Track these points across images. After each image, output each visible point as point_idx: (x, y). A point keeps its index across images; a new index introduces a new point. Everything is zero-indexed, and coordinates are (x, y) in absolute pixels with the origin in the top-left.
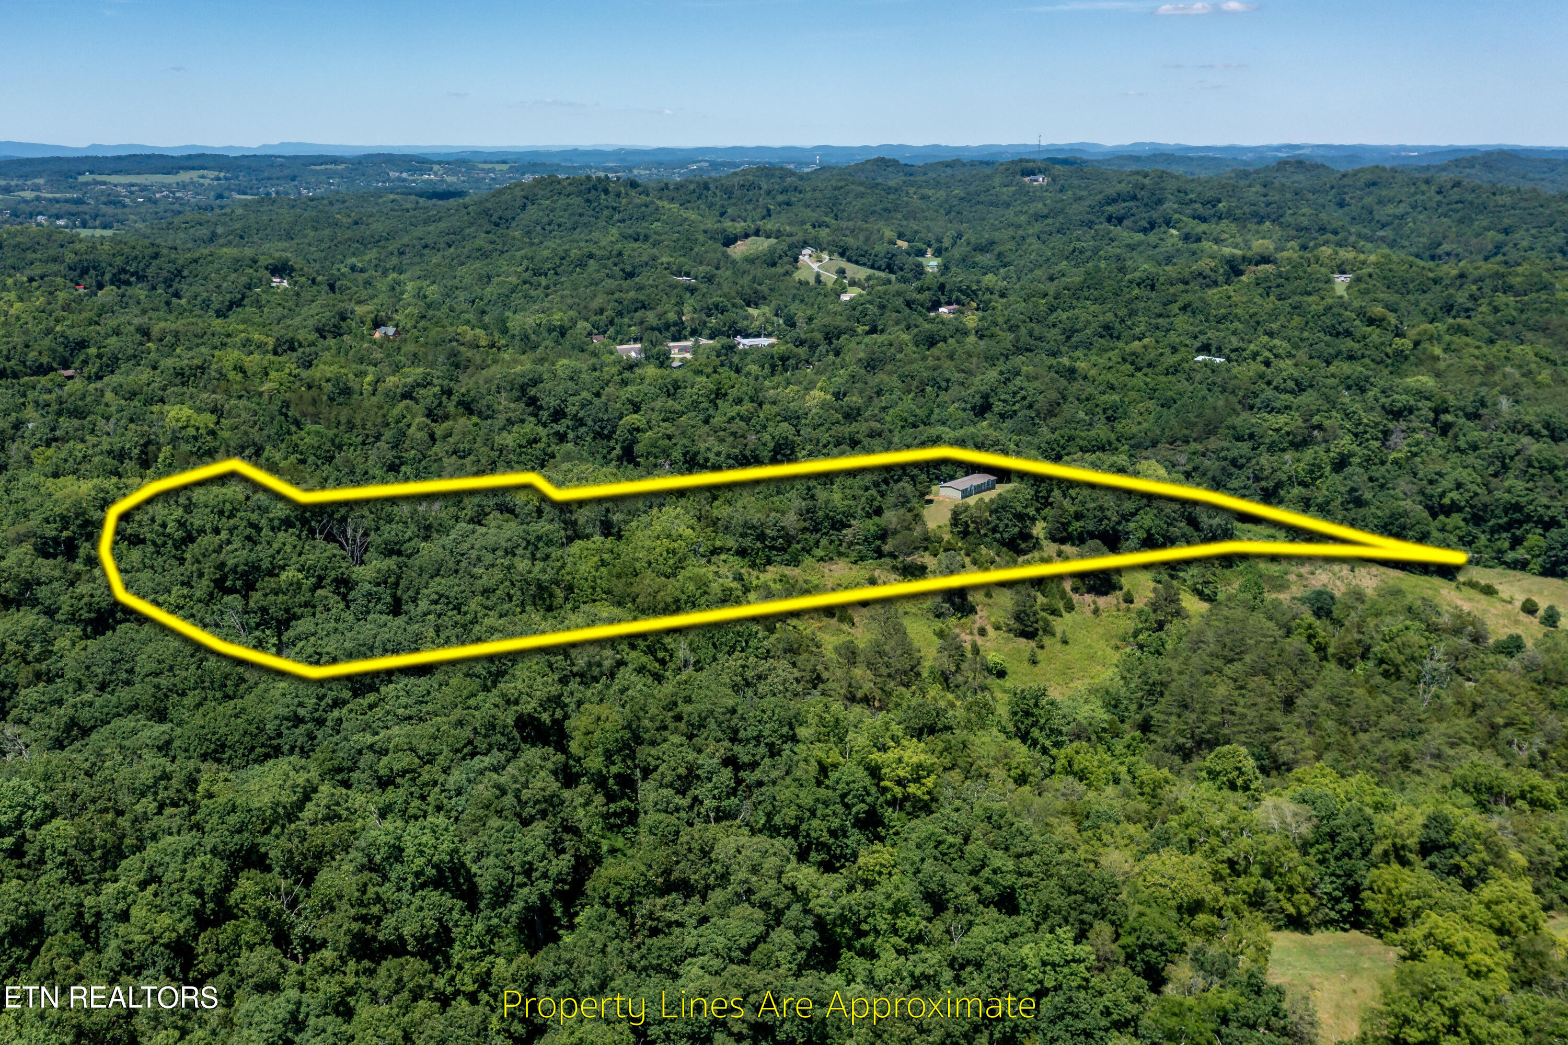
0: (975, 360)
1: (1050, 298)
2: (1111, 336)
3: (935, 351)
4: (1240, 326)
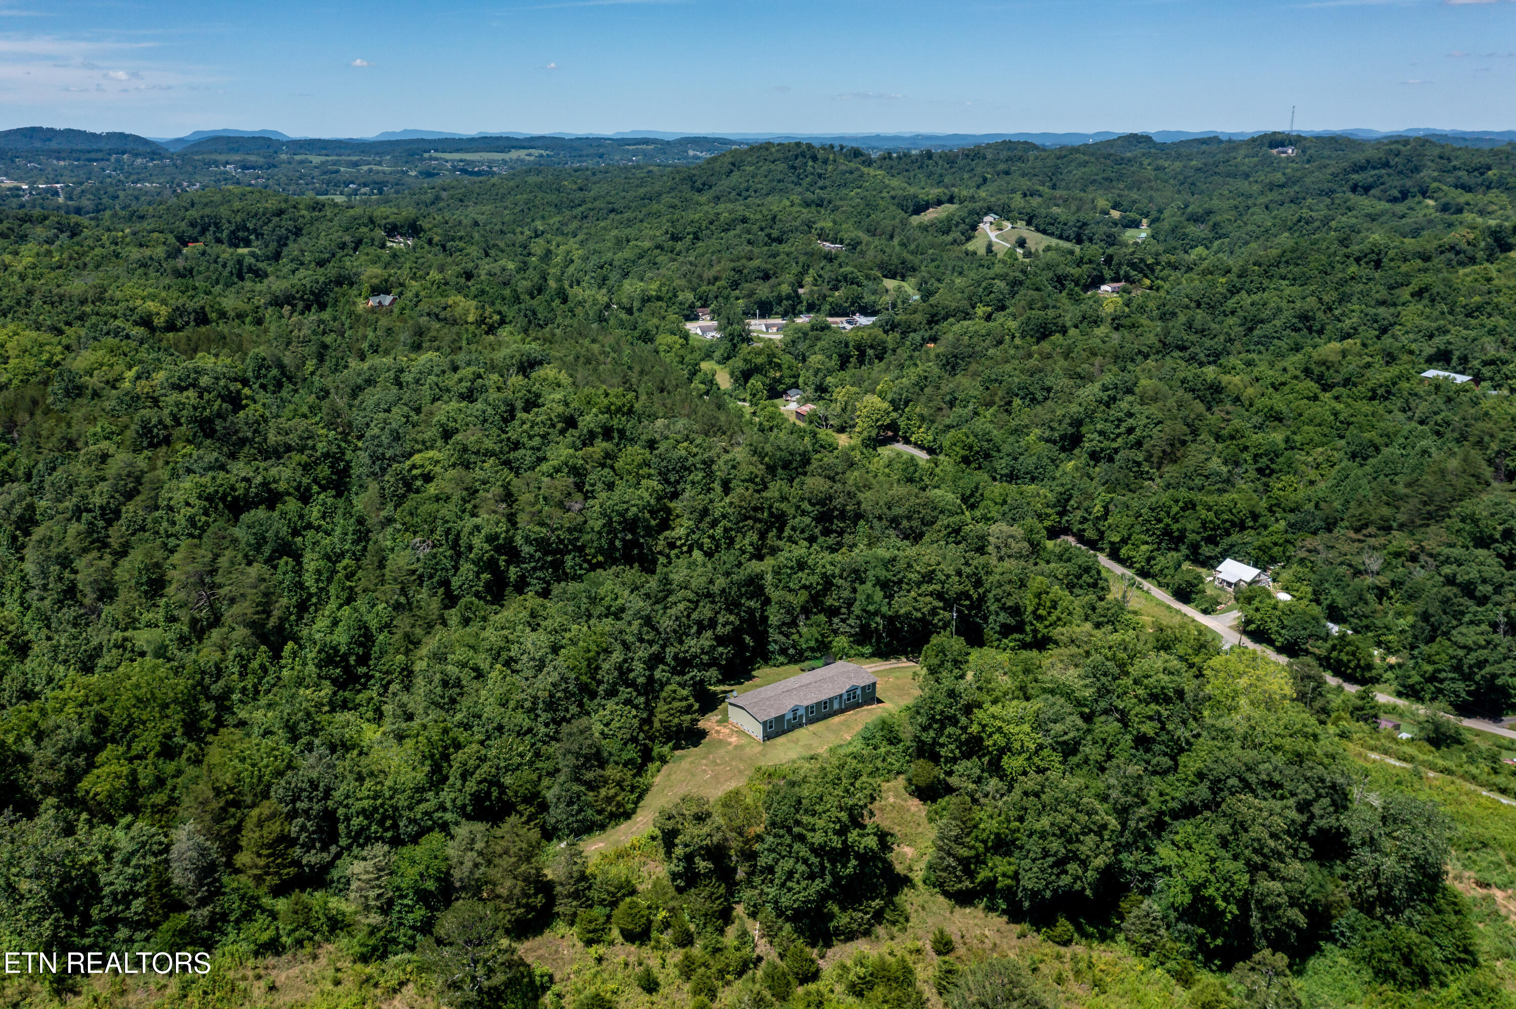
0: (1098, 360)
1: (1232, 276)
2: (1310, 329)
4: (1503, 322)
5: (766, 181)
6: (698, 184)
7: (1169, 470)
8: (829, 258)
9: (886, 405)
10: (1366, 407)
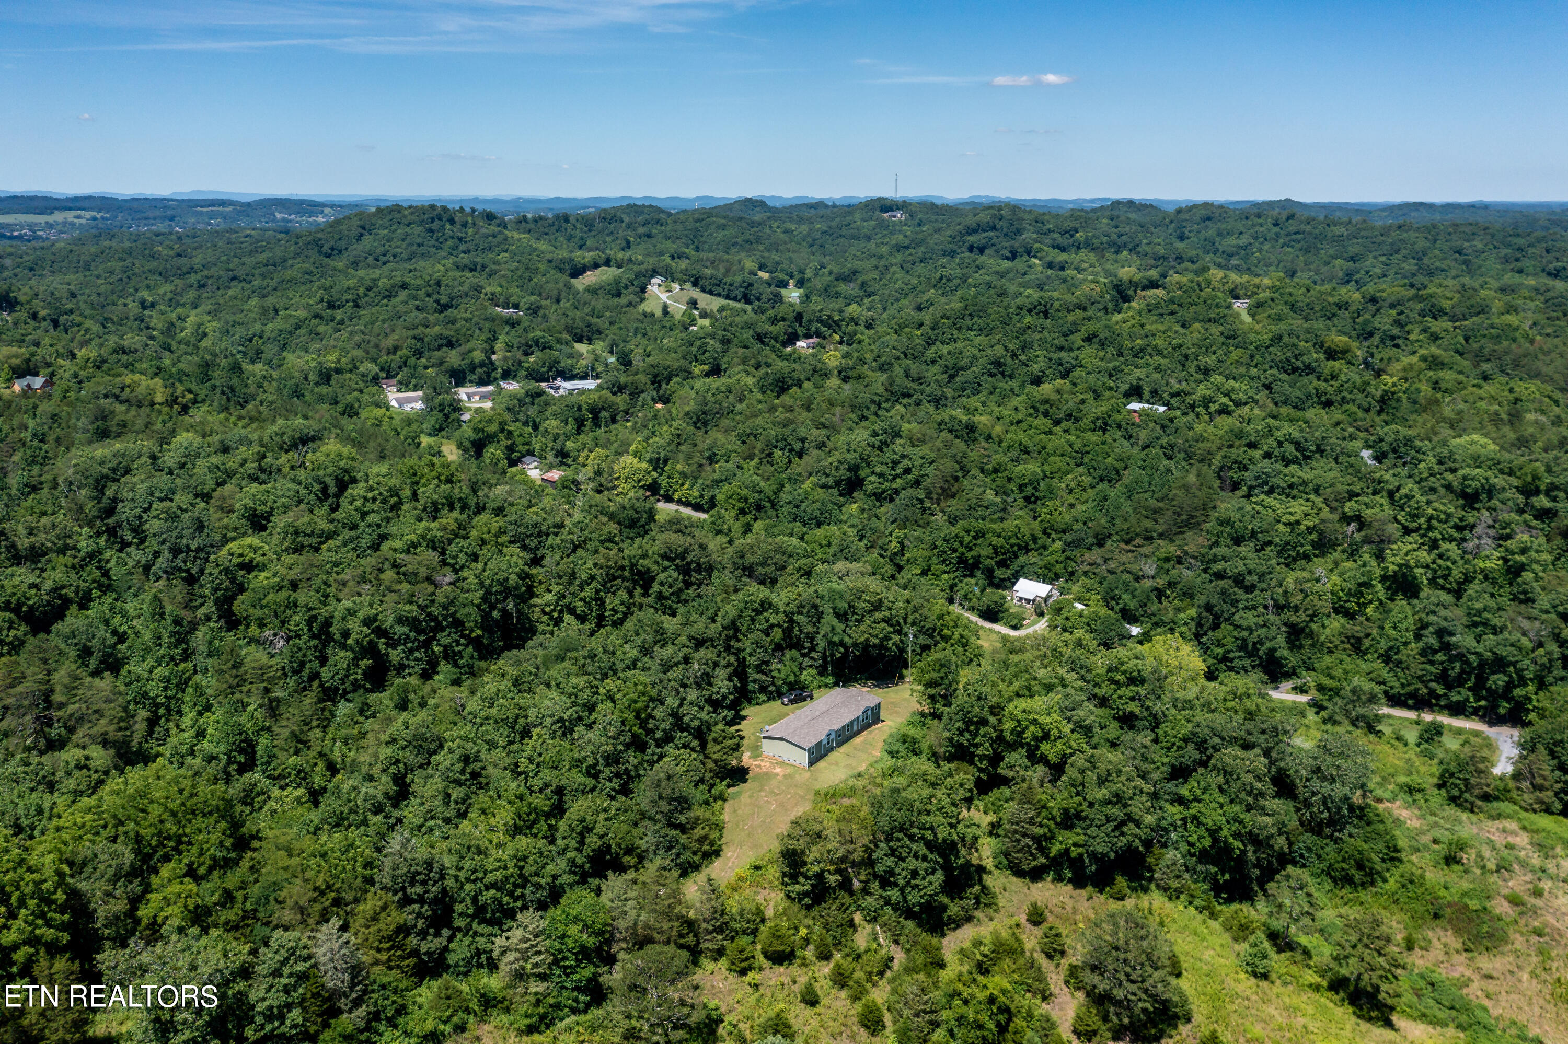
0: (838, 410)
1: (926, 328)
2: (1003, 374)
3: (786, 399)
4: (1163, 362)
5: (404, 245)
6: (326, 249)
7: (954, 505)
8: (513, 323)
9: (644, 465)
10: (1094, 437)
